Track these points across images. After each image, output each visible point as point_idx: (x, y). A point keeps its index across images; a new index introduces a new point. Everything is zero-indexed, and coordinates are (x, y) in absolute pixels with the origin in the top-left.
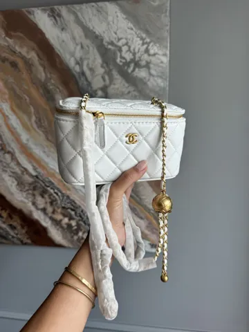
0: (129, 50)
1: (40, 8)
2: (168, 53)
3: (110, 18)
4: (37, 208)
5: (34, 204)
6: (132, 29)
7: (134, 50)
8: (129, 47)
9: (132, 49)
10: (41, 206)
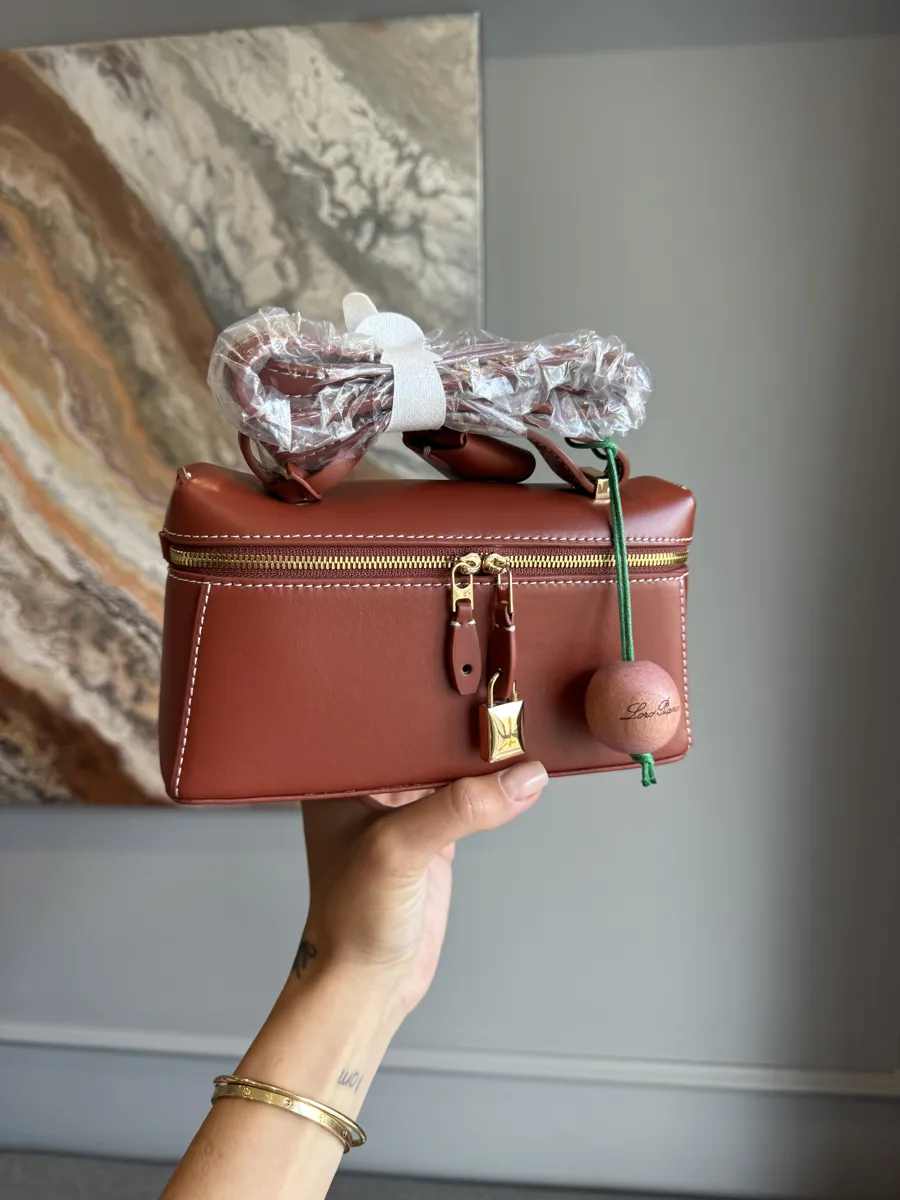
0: (357, 180)
1: (73, 47)
2: (478, 186)
3: (296, 80)
4: (86, 686)
5: (75, 671)
6: (364, 113)
7: (373, 179)
8: (358, 170)
9: (365, 176)
10: (99, 678)
